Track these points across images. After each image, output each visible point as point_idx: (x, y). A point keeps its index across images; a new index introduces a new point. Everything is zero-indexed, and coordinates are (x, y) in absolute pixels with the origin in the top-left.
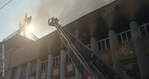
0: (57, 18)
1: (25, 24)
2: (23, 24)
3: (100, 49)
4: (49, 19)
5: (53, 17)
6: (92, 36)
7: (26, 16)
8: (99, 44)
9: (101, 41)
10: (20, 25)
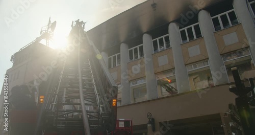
0: (82, 21)
1: (48, 31)
2: (46, 31)
3: (131, 58)
4: (73, 22)
5: (79, 20)
6: (122, 42)
7: (50, 21)
8: (131, 52)
9: (133, 48)
10: (42, 31)
